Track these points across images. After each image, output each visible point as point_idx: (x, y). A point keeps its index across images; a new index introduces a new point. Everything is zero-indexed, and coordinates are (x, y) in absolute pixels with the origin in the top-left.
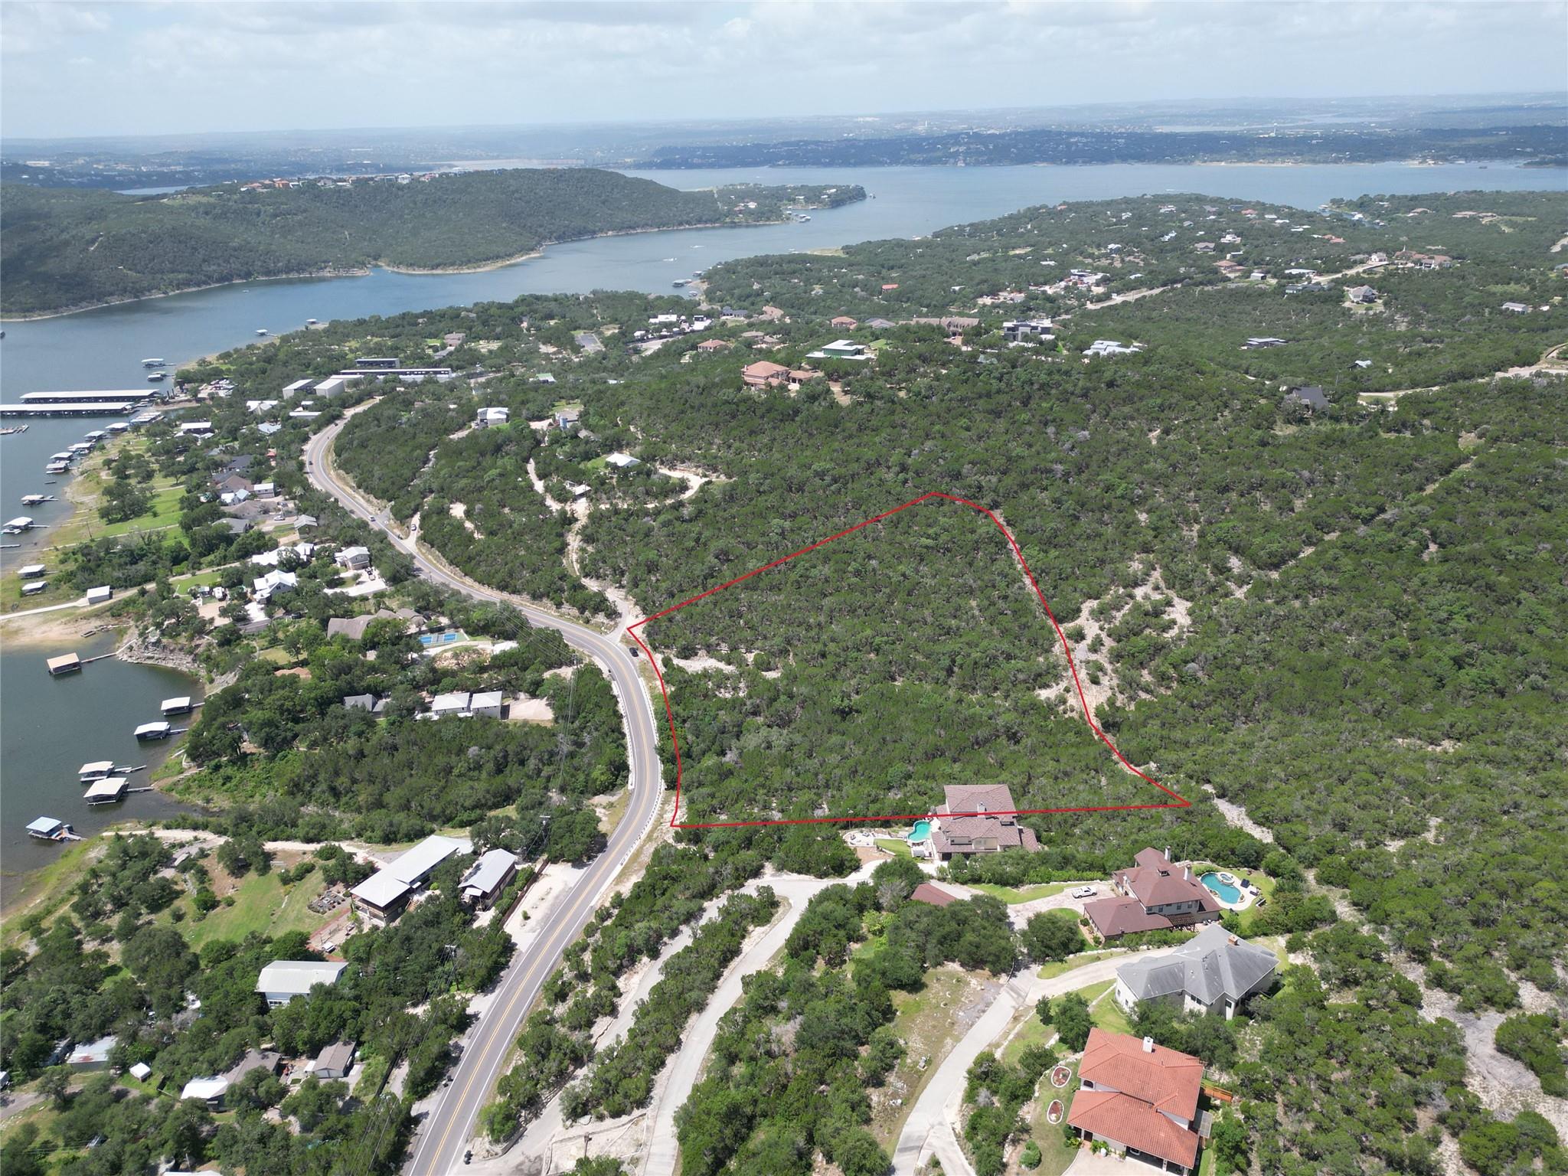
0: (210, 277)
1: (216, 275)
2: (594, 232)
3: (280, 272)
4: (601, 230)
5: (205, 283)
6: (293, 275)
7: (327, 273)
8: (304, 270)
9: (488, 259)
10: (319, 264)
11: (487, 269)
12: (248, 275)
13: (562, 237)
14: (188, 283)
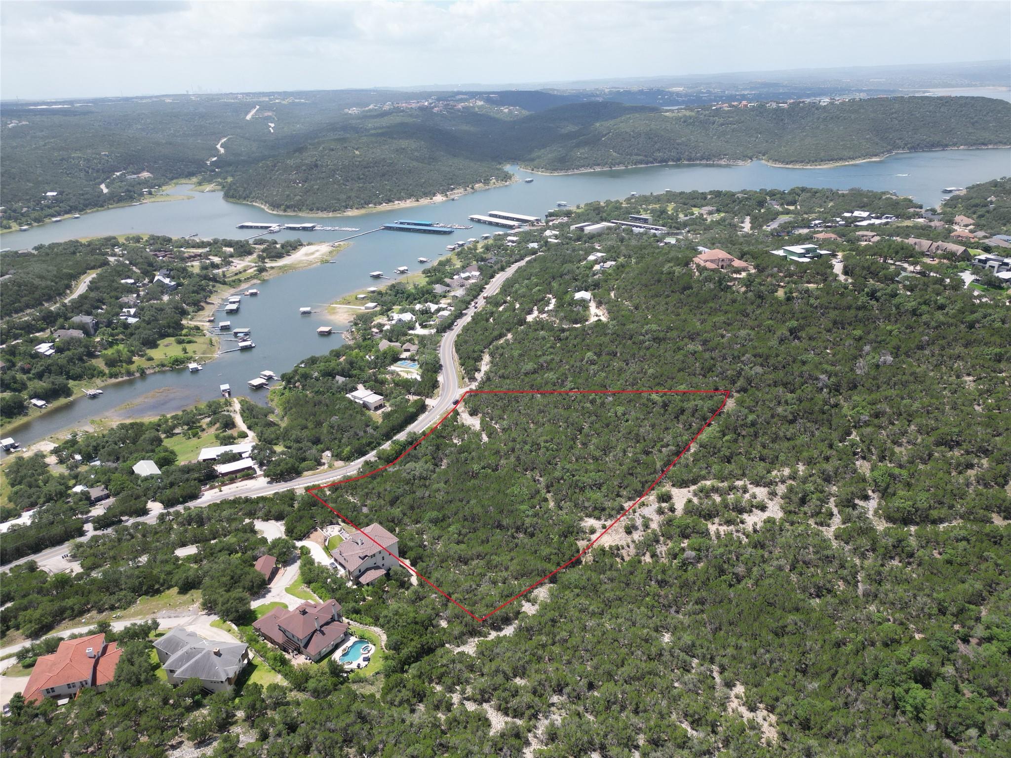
0: (655, 160)
1: (659, 159)
2: (947, 146)
3: (697, 159)
4: (955, 145)
5: (652, 163)
6: (704, 162)
7: (722, 162)
8: (710, 159)
9: (832, 160)
10: (719, 156)
11: (825, 167)
12: (679, 159)
13: (915, 148)
14: (641, 162)
